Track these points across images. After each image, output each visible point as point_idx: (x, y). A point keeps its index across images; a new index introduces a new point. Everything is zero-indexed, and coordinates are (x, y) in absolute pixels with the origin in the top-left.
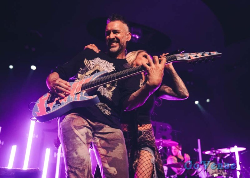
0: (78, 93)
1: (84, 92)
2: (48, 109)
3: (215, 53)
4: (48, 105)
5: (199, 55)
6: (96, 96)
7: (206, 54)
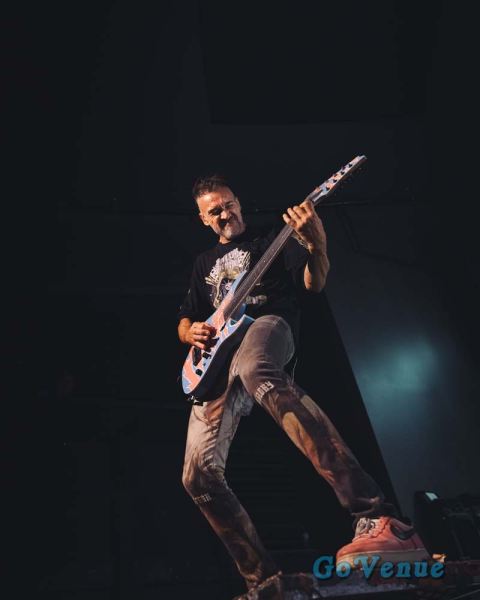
0: (223, 328)
1: (230, 320)
2: (199, 372)
3: (357, 160)
4: (197, 368)
5: (339, 177)
6: (244, 316)
7: (347, 169)
